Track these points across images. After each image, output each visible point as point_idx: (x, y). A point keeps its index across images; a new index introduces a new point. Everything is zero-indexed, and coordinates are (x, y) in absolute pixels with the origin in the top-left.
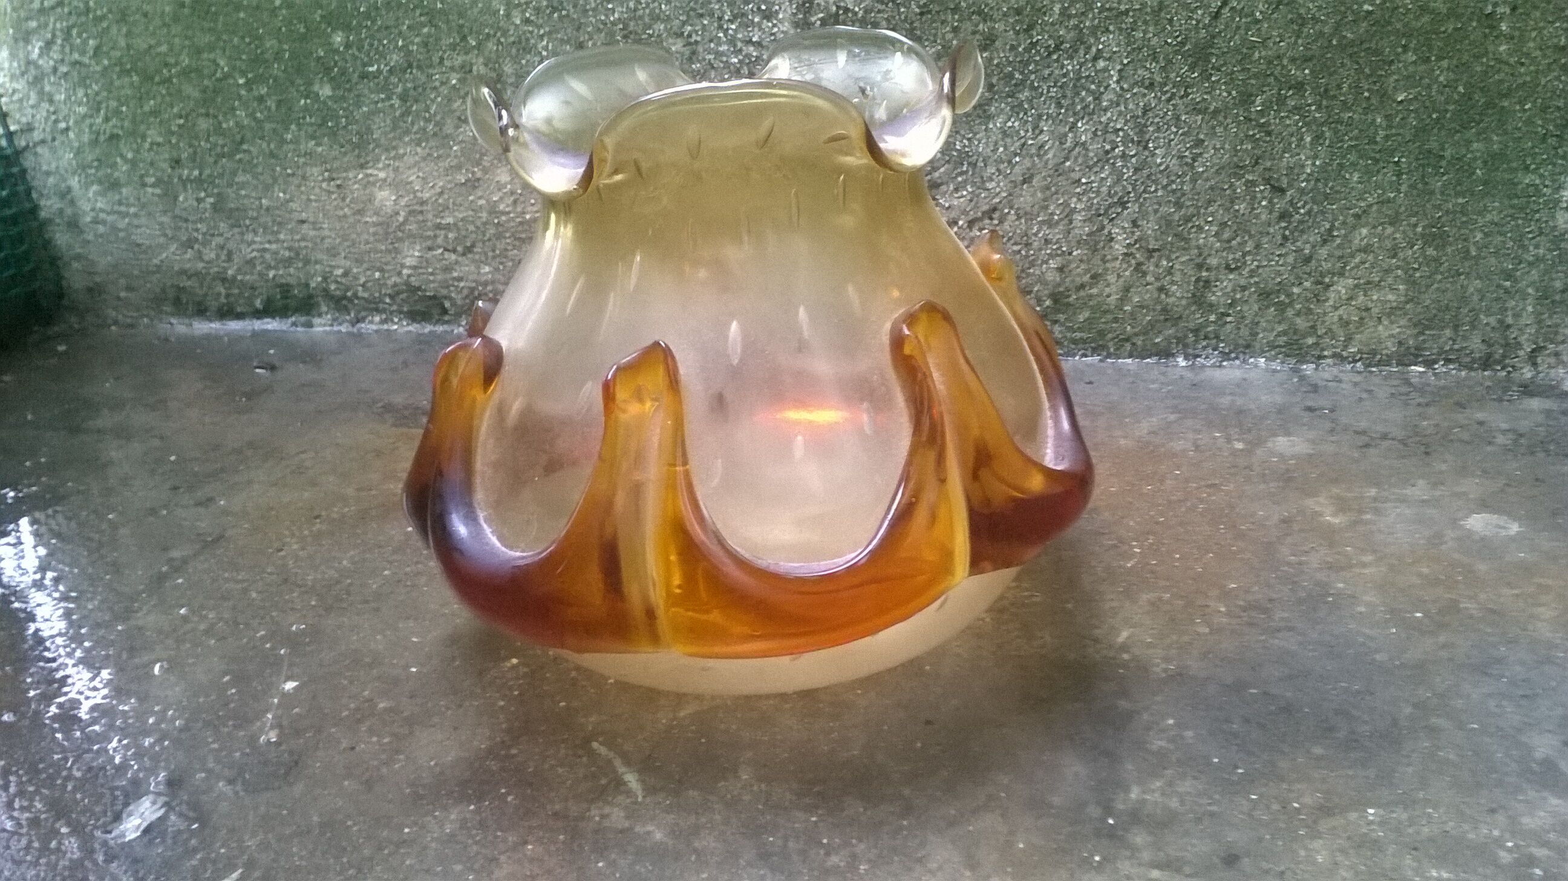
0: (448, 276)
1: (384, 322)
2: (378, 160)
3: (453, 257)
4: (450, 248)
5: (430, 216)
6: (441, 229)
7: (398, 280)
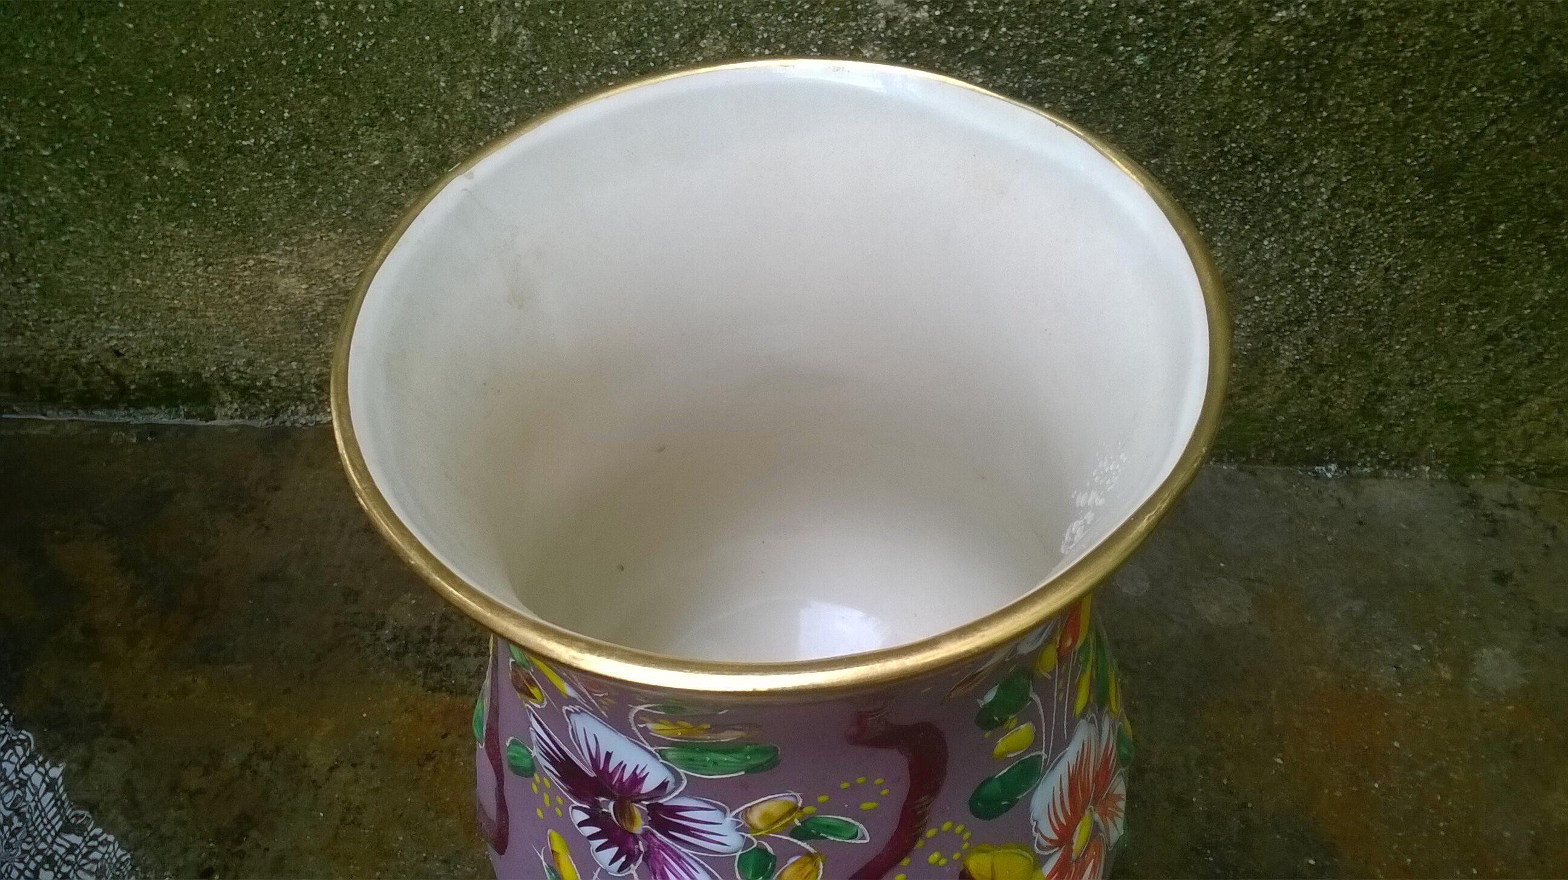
2: (275, 246)
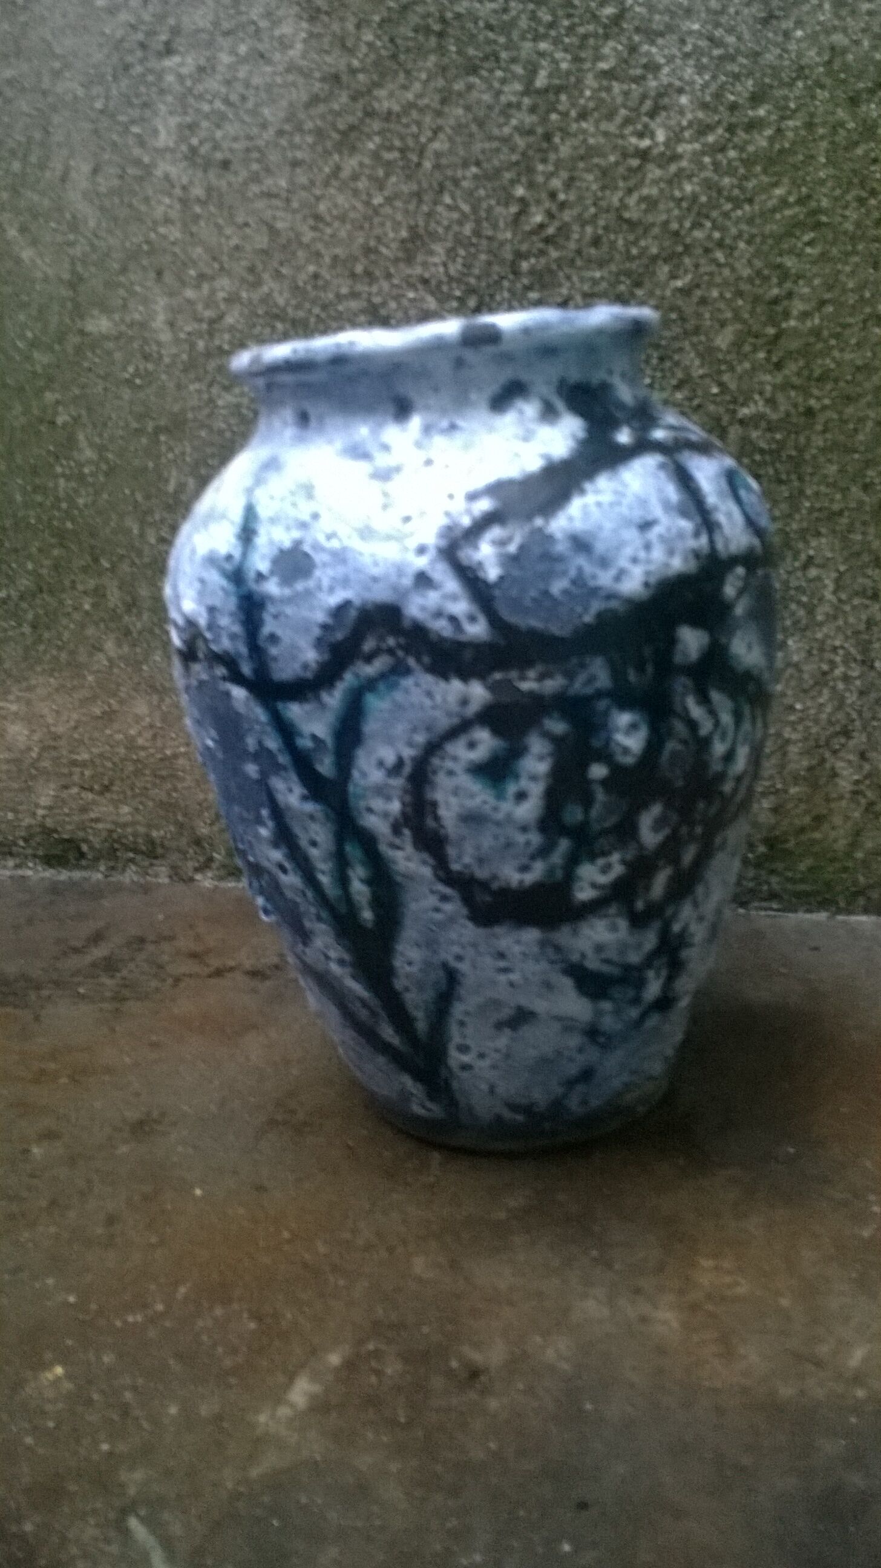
0: (85, 817)
1: (17, 866)
3: (90, 796)
4: (86, 786)
5: (65, 753)
6: (77, 766)
7: (33, 822)
